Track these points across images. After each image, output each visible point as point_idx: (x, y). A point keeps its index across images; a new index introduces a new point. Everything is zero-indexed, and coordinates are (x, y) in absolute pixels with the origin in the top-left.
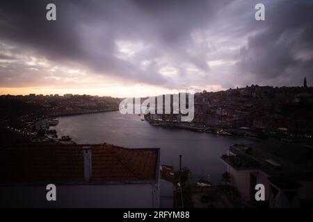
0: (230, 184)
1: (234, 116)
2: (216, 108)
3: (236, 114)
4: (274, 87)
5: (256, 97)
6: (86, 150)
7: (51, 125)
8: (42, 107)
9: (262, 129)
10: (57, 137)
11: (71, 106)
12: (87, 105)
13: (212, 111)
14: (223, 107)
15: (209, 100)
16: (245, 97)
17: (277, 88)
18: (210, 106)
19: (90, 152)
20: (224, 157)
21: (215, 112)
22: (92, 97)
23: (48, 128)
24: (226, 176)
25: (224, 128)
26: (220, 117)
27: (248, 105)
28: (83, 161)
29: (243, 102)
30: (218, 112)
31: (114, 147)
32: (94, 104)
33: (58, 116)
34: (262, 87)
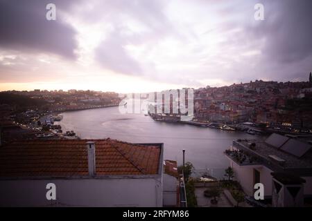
0: (234, 179)
1: (238, 111)
2: (220, 103)
3: (240, 109)
4: (279, 82)
5: (261, 93)
6: (90, 145)
7: (56, 120)
8: (47, 102)
9: (266, 125)
10: (61, 131)
11: (75, 101)
12: (91, 100)
13: (216, 106)
14: (226, 102)
15: (212, 94)
16: (249, 92)
17: (281, 83)
18: (213, 101)
19: (93, 147)
20: (228, 152)
21: (219, 108)
22: (96, 93)
23: (53, 123)
24: (230, 171)
25: (227, 123)
26: (224, 112)
27: (252, 100)
28: (87, 155)
29: (247, 97)
30: (222, 108)
31: (118, 142)
32: (98, 100)
33: (63, 112)
34: (266, 82)
